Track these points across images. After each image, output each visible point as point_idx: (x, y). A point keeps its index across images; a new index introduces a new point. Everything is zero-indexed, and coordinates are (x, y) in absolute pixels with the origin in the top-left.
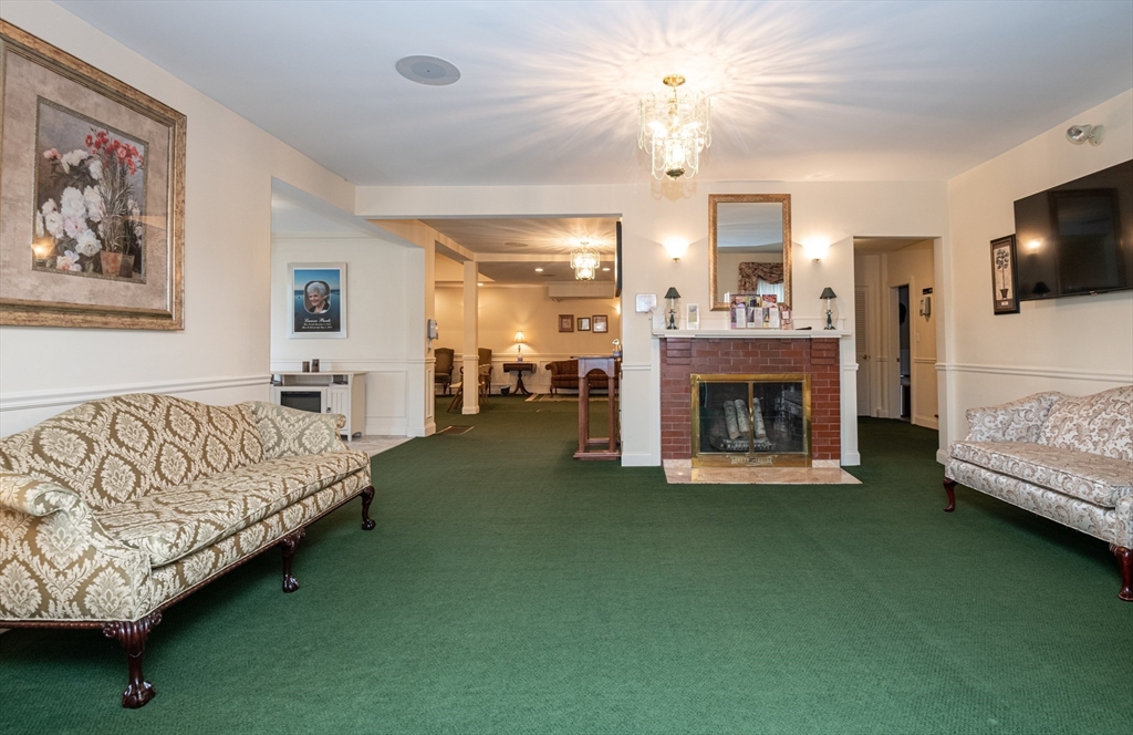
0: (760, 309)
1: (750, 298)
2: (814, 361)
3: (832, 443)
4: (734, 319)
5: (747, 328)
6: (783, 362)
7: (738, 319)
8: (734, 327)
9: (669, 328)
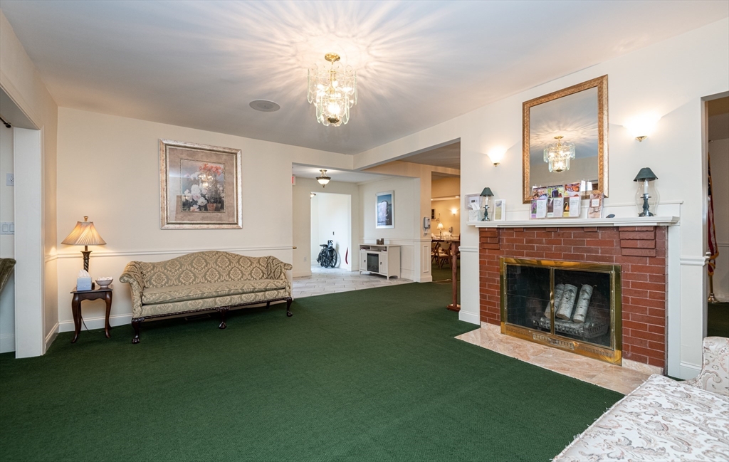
0: (559, 199)
1: (552, 190)
2: (625, 252)
3: (651, 345)
4: (534, 211)
5: (546, 217)
6: (588, 251)
7: (537, 210)
8: (534, 217)
9: (483, 220)
